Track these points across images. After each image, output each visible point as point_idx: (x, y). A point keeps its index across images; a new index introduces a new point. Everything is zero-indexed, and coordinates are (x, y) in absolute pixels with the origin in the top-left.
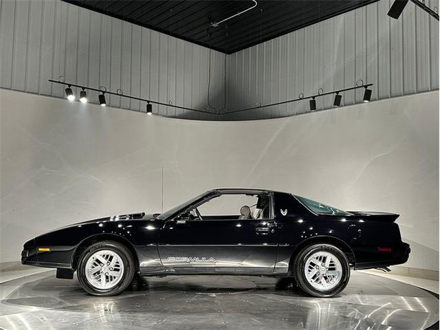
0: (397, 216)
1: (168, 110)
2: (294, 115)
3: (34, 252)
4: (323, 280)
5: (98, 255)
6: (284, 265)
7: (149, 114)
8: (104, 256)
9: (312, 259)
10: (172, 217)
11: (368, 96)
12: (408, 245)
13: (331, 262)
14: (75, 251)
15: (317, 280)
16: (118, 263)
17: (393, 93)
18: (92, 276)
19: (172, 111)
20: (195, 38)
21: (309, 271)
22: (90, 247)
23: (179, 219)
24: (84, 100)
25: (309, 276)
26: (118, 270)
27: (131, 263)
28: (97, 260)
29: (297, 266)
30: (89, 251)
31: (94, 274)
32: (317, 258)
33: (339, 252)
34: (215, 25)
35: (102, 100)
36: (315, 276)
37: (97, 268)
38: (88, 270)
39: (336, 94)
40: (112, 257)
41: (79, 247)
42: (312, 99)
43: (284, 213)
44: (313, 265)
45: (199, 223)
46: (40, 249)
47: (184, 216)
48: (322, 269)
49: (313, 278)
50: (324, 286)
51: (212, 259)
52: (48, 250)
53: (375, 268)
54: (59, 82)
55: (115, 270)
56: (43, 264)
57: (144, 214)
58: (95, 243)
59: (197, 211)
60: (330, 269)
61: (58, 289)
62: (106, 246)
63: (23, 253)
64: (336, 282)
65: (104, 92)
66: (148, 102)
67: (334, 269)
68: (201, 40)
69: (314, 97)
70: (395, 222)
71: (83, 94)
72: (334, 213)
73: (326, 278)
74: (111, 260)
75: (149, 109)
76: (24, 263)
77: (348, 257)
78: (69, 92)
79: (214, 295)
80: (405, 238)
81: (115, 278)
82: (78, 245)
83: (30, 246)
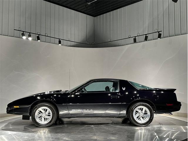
0: (175, 90)
1: (68, 43)
2: (125, 45)
3: (12, 108)
4: (141, 119)
5: (41, 109)
6: (124, 112)
7: (60, 45)
8: (43, 109)
9: (137, 109)
10: (73, 91)
11: (160, 36)
12: (180, 103)
13: (145, 110)
14: (30, 107)
15: (139, 119)
16: (49, 112)
17: (170, 35)
18: (38, 118)
19: (69, 43)
20: (79, 9)
21: (135, 115)
22: (37, 106)
23: (77, 92)
24: (30, 39)
25: (135, 117)
26: (50, 116)
27: (55, 113)
28: (40, 111)
29: (130, 112)
30: (36, 107)
31: (39, 118)
32: (139, 109)
33: (149, 106)
34: (89, 4)
35: (38, 38)
36: (138, 117)
37: (40, 115)
38: (36, 116)
39: (145, 35)
40: (47, 110)
41: (32, 105)
42: (134, 38)
43: (124, 89)
44: (137, 112)
45: (86, 94)
46: (14, 107)
47: (79, 91)
48: (141, 114)
49: (137, 118)
50: (142, 121)
51: (91, 110)
52: (18, 107)
53: (165, 113)
54: (19, 30)
55: (48, 115)
56: (16, 113)
57: (61, 90)
58: (39, 103)
59: (84, 89)
60: (145, 114)
61: (23, 125)
62: (44, 105)
63: (7, 109)
64: (147, 119)
65: (39, 35)
66: (59, 39)
67: (146, 114)
68: (82, 11)
69: (135, 37)
70: (174, 92)
71: (30, 36)
72: (148, 89)
73: (143, 118)
74: (46, 111)
75: (60, 42)
76: (8, 113)
77: (153, 109)
78: (23, 35)
79: (93, 126)
80: (179, 99)
81: (48, 119)
82: (32, 104)
83: (10, 105)
